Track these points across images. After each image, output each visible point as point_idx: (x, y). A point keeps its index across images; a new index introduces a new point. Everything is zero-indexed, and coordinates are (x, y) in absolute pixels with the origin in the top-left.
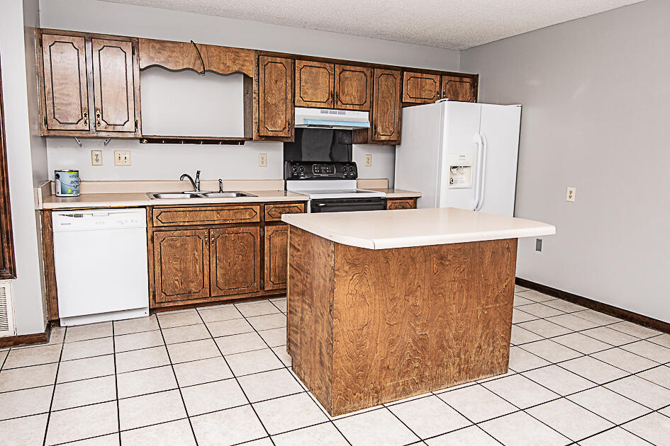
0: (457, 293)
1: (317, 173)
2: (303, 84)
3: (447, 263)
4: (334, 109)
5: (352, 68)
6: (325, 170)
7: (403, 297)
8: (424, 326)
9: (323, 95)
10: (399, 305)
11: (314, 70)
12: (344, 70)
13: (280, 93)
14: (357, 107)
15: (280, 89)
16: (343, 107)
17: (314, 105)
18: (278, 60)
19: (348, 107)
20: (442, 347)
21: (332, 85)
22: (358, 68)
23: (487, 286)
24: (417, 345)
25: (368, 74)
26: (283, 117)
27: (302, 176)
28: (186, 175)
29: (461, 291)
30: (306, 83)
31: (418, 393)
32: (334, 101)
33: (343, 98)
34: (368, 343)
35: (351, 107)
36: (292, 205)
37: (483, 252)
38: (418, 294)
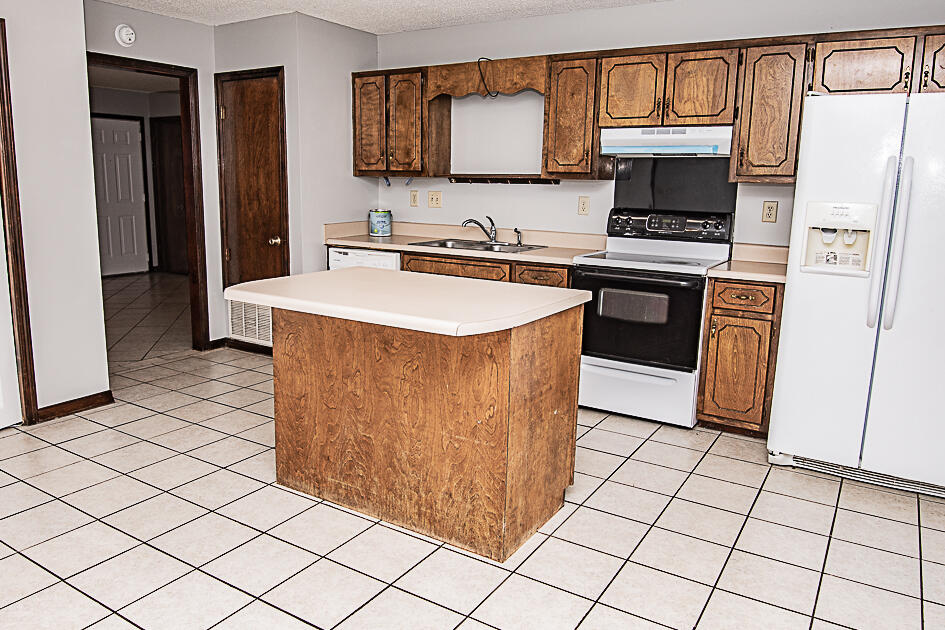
0: (409, 400)
1: (655, 228)
2: (611, 93)
3: (394, 351)
4: (662, 125)
5: (700, 55)
6: (669, 225)
7: (340, 377)
8: (368, 426)
9: (644, 105)
10: (336, 386)
11: (630, 69)
12: (683, 61)
13: (577, 110)
14: (707, 120)
15: (576, 105)
16: (681, 121)
17: (627, 122)
18: (577, 63)
19: (688, 121)
20: (391, 465)
21: (661, 86)
22: (712, 53)
23: (457, 406)
24: (359, 447)
25: (733, 59)
26: (579, 144)
27: (628, 231)
28: (471, 221)
29: (415, 397)
30: (618, 91)
31: (364, 510)
32: (663, 113)
33: (680, 108)
34: (307, 419)
35: (695, 121)
36: (551, 269)
37: (446, 351)
38: (357, 379)
